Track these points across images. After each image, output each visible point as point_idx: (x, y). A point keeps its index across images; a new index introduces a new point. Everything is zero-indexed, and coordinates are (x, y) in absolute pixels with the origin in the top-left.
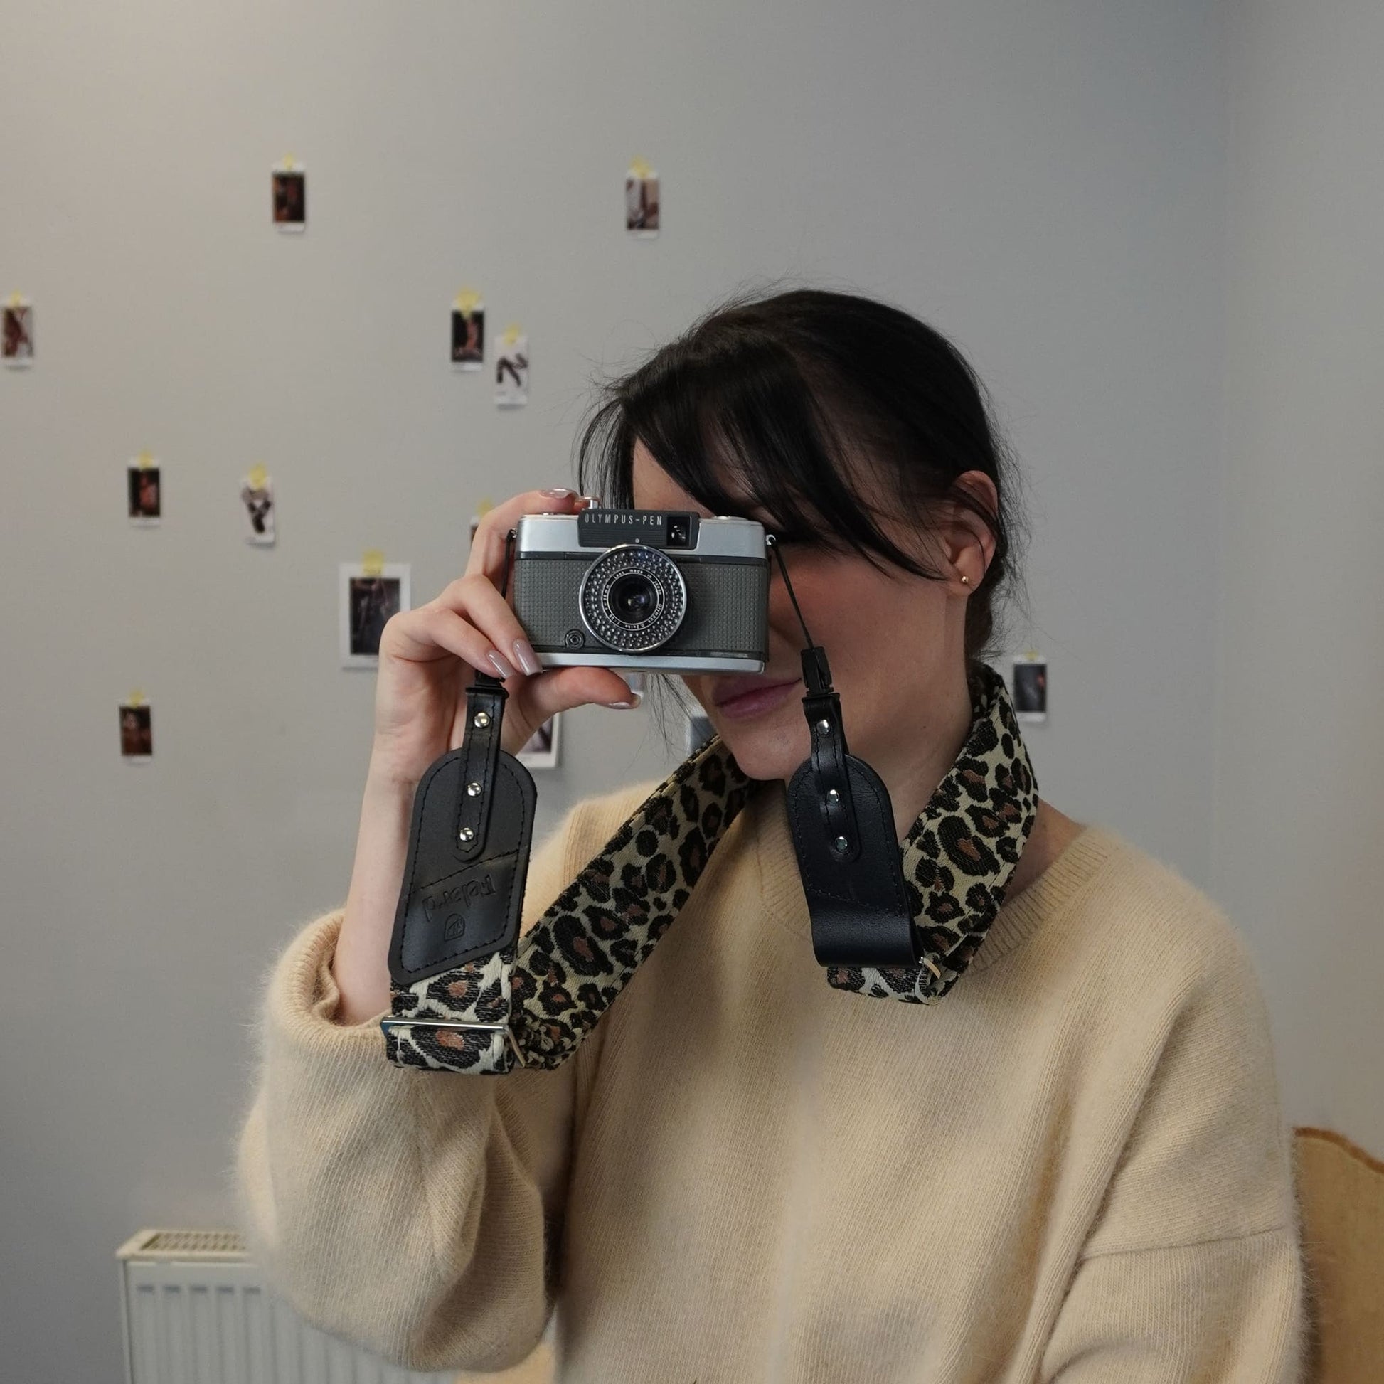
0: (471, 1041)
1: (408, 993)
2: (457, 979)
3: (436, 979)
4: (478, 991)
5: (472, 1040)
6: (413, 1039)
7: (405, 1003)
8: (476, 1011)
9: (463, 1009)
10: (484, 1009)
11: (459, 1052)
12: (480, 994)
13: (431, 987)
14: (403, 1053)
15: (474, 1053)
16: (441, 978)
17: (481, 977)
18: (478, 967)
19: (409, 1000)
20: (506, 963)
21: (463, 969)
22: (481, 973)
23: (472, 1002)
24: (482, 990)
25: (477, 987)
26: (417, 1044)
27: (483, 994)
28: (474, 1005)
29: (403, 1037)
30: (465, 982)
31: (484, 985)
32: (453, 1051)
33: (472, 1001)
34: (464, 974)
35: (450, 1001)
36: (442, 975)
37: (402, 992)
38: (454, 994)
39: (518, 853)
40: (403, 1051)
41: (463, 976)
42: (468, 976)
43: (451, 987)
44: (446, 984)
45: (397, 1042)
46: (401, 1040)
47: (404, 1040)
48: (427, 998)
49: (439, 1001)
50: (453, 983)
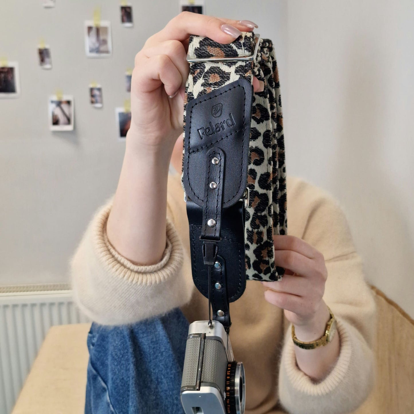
0: (204, 51)
3: (227, 83)
4: (204, 77)
5: (204, 53)
6: (235, 50)
7: (243, 69)
8: (205, 67)
9: (212, 68)
10: (201, 68)
11: (210, 45)
12: (203, 76)
13: (228, 78)
15: (202, 45)
17: (203, 85)
19: (240, 71)
20: (190, 93)
21: (213, 89)
22: (203, 87)
23: (207, 72)
26: (233, 47)
27: (202, 76)
28: (206, 70)
29: (240, 50)
30: (211, 82)
34: (212, 86)
36: (224, 85)
37: (244, 75)
40: (240, 43)
41: (212, 85)
44: (221, 80)
45: (244, 47)
47: (240, 49)
48: (230, 73)
50: (218, 81)
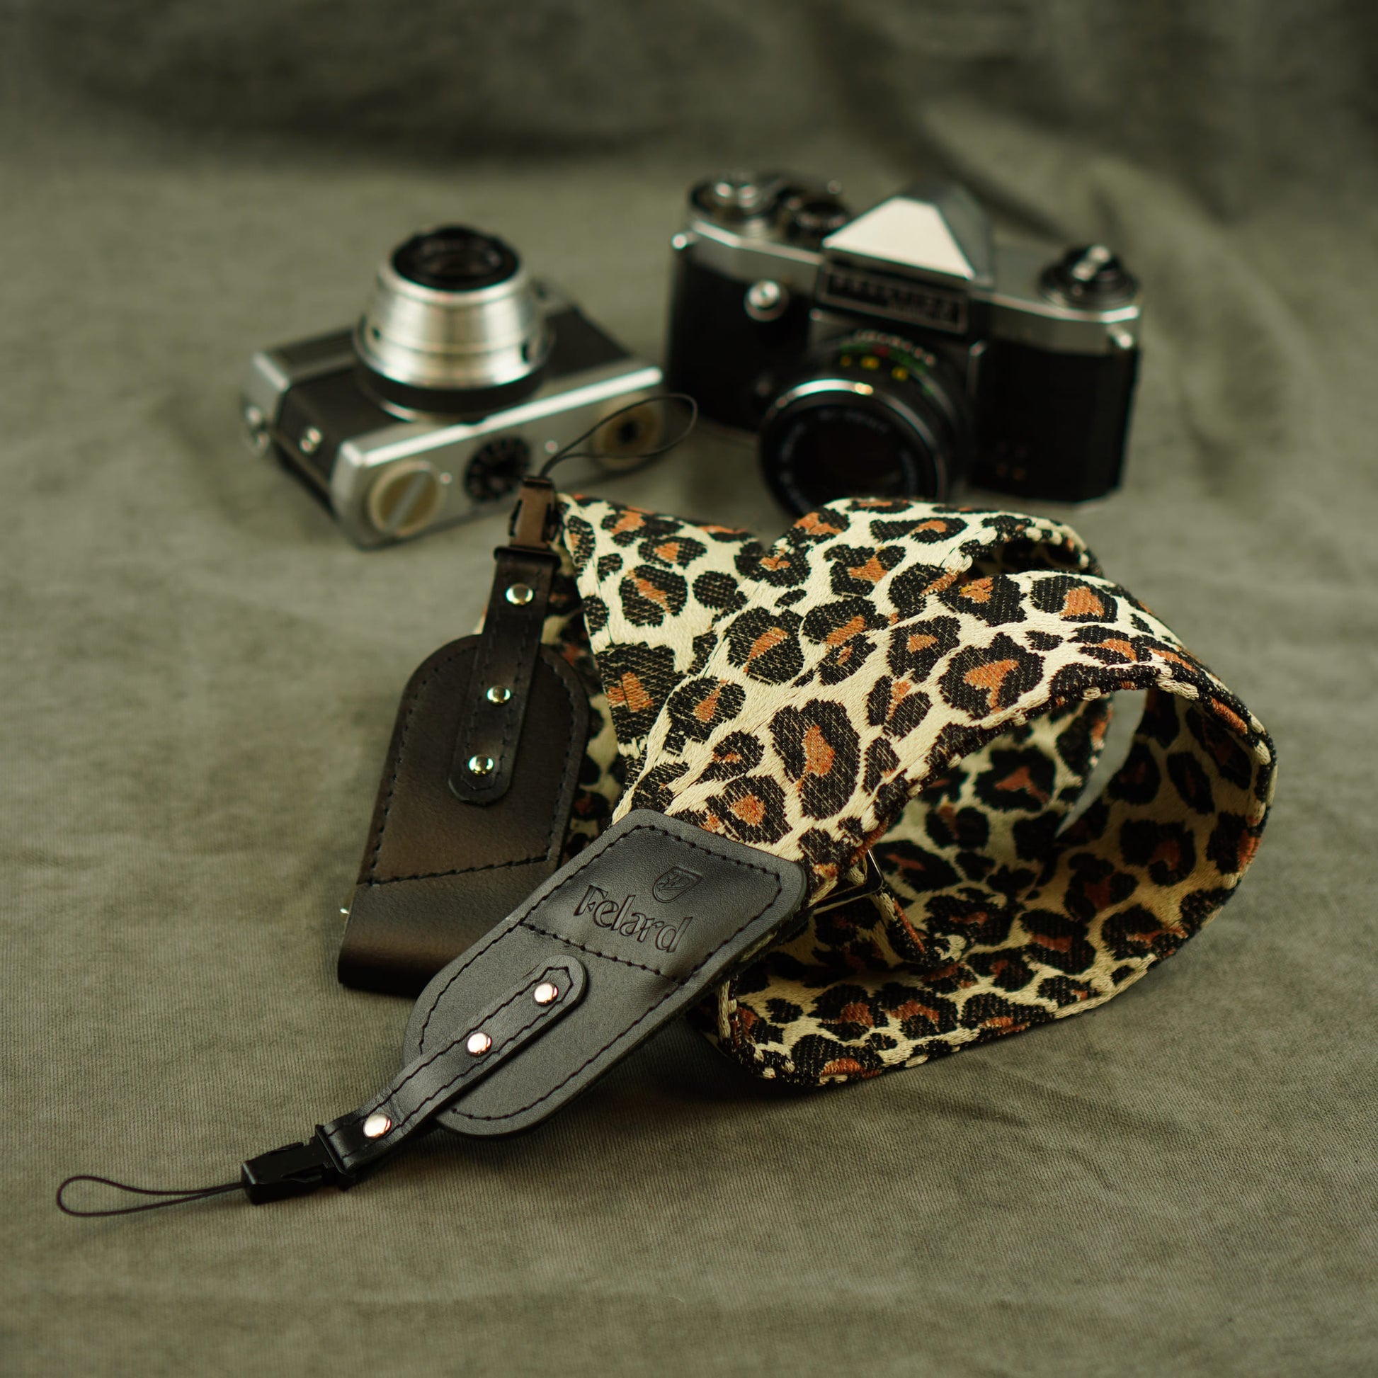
1: (806, 856)
2: (739, 825)
14: (883, 774)
16: (755, 843)
18: (703, 817)
24: (723, 784)
25: (727, 792)
31: (716, 788)
32: (829, 735)
33: (749, 781)
35: (773, 806)
38: (761, 807)
39: (522, 920)
42: (724, 815)
43: (754, 820)
46: (869, 795)
49: (785, 815)
